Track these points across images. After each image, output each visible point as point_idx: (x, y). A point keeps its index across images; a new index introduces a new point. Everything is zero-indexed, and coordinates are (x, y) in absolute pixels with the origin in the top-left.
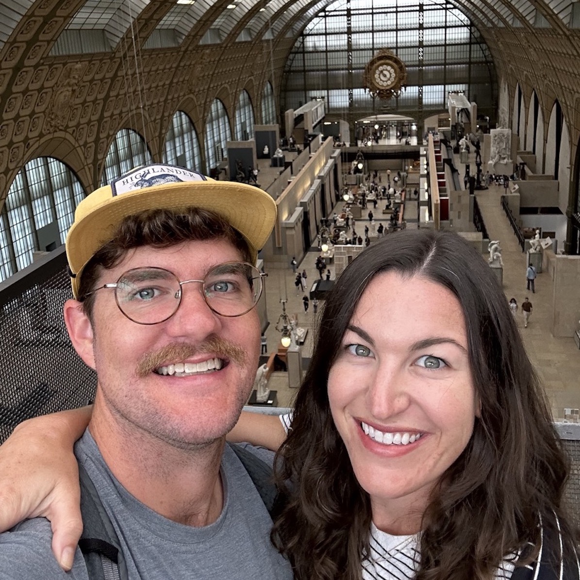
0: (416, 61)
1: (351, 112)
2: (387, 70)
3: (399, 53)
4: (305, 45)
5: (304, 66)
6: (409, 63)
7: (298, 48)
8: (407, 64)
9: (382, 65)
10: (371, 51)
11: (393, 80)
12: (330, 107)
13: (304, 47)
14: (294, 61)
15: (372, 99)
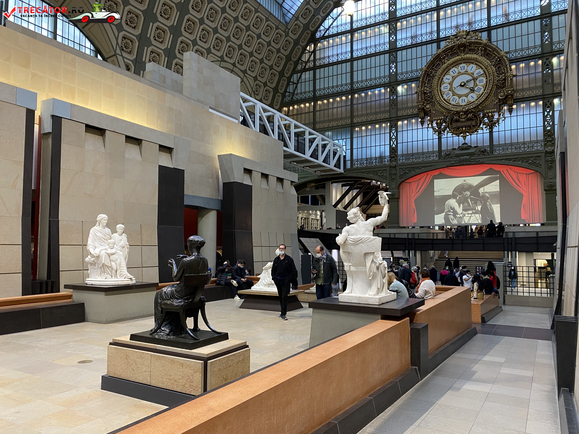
0: (535, 47)
1: (394, 163)
2: (466, 73)
3: (493, 38)
4: (318, 57)
5: (315, 90)
6: (519, 55)
7: (306, 63)
8: (512, 56)
9: (456, 64)
10: (435, 45)
11: (482, 91)
12: (355, 157)
13: (315, 60)
14: (299, 85)
15: (436, 136)
